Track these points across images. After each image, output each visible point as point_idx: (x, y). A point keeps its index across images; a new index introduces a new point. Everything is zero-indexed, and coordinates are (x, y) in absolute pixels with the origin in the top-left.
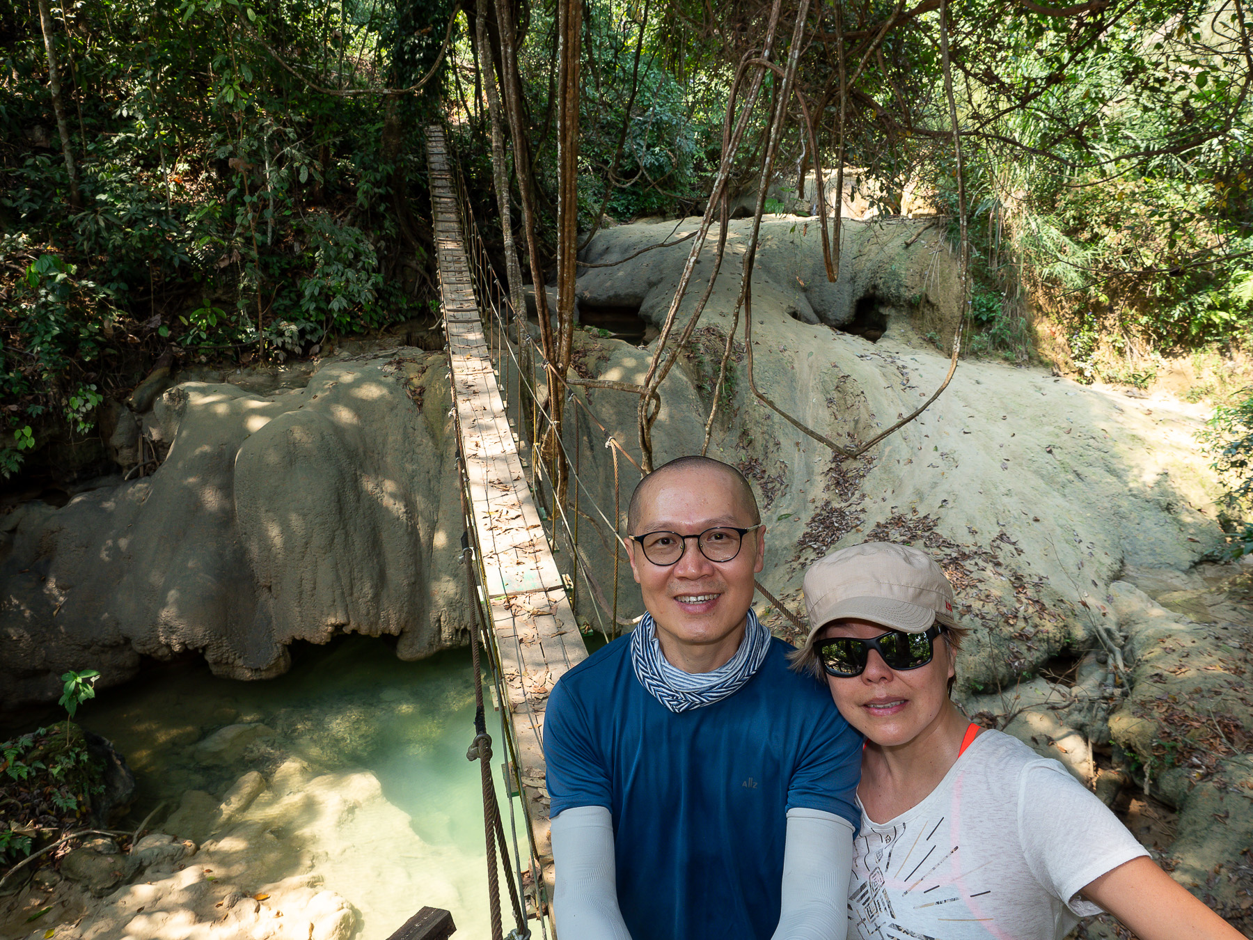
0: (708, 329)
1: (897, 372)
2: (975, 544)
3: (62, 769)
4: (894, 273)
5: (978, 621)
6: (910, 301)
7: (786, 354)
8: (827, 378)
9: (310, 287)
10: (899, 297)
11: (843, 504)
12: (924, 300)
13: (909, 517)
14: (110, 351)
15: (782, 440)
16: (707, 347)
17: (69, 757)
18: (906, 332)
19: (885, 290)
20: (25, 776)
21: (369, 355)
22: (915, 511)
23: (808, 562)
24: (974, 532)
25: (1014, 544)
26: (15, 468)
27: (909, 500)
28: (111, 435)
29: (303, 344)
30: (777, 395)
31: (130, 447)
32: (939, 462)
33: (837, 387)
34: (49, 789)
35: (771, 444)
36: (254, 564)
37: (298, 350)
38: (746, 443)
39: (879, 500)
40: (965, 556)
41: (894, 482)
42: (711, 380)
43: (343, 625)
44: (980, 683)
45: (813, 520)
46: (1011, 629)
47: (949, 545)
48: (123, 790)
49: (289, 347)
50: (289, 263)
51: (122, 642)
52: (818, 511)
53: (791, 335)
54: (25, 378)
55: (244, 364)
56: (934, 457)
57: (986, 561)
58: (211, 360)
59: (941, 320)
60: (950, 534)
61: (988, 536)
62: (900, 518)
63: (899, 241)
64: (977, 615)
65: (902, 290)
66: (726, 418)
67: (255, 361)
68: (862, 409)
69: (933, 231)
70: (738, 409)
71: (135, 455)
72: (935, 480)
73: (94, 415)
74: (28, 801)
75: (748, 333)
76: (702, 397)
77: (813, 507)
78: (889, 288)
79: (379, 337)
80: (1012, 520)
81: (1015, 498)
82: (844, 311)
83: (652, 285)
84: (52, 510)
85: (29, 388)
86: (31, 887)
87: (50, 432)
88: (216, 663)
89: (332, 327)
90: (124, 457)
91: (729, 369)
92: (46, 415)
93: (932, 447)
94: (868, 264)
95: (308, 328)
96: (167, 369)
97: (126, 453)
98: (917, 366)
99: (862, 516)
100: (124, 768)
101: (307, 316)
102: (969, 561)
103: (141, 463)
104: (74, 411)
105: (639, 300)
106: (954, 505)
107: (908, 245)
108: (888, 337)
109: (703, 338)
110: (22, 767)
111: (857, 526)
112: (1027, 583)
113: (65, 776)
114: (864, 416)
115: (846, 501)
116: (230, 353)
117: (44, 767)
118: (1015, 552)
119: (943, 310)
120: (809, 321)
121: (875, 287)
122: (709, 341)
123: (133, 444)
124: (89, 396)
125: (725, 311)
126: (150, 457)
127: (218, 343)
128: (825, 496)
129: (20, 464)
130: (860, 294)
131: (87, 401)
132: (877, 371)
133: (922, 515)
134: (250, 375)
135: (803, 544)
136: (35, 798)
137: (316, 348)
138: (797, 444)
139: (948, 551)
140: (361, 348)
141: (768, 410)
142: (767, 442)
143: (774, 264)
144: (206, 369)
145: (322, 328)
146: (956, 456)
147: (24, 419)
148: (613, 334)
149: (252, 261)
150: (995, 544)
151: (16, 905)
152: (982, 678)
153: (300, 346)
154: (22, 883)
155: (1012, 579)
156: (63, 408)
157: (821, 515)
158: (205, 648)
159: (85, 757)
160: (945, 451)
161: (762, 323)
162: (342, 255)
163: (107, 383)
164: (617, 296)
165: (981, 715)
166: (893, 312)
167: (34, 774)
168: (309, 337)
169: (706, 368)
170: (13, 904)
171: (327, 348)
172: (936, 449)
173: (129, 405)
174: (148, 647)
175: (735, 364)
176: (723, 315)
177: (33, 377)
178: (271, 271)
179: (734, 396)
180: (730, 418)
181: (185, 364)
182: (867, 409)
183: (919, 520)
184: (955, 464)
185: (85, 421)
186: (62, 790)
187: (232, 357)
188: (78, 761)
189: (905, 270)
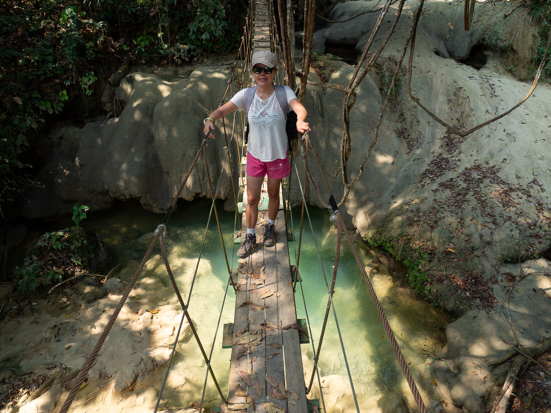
0: (389, 58)
1: (489, 87)
2: (519, 184)
3: (76, 246)
4: (495, 32)
5: (514, 225)
6: (502, 48)
7: (429, 74)
8: (450, 88)
9: (192, 27)
10: (496, 46)
11: (449, 156)
12: (510, 48)
13: (484, 166)
14: (100, 56)
15: (421, 120)
16: (388, 68)
17: (79, 242)
18: (497, 65)
19: (489, 41)
20: (60, 248)
21: (220, 63)
22: (487, 163)
23: (426, 184)
24: (518, 177)
25: (541, 186)
26: (60, 109)
27: (485, 157)
28: (102, 96)
29: (190, 56)
30: (422, 96)
31: (110, 102)
32: (505, 138)
33: (455, 93)
34: (70, 254)
35: (415, 121)
36: (161, 162)
37: (187, 59)
38: (402, 119)
39: (469, 155)
40: (511, 190)
41: (478, 146)
42: (388, 85)
43: (199, 193)
44: (510, 258)
45: (432, 163)
46: (532, 231)
47: (504, 183)
48: (103, 257)
49: (183, 57)
50: (184, 15)
51: (106, 191)
52: (435, 158)
53: (433, 64)
54: (63, 67)
55: (162, 65)
56: (502, 135)
57: (523, 193)
58: (147, 62)
59: (518, 59)
60: (505, 177)
61: (526, 180)
62: (479, 166)
63: (501, 14)
64: (514, 222)
65: (499, 41)
66: (393, 106)
67: (167, 64)
68: (467, 106)
69: (522, 9)
70: (400, 102)
71: (112, 107)
72: (501, 147)
73: (93, 86)
74: (62, 259)
75: (411, 60)
76: (382, 94)
77: (433, 156)
78: (491, 40)
79: (226, 54)
80: (541, 173)
81: (545, 161)
82: (464, 51)
83: (363, 33)
84: (77, 130)
85: (65, 72)
86: (62, 295)
87: (74, 93)
88: (145, 205)
89: (204, 49)
90: (108, 107)
91: (398, 81)
92: (72, 85)
93: (503, 129)
94: (482, 27)
95: (192, 48)
96: (127, 66)
97: (108, 105)
98: (501, 84)
99: (458, 163)
100: (103, 247)
101: (192, 42)
102: (513, 193)
103: (115, 110)
104: (84, 84)
105: (356, 41)
106: (510, 162)
107: (506, 16)
108: (486, 67)
109: (386, 63)
110: (59, 244)
111: (455, 168)
112: (545, 207)
113: (77, 249)
114: (467, 110)
115: (451, 154)
116: (156, 59)
117: (68, 245)
118: (540, 190)
119: (520, 54)
120: (444, 57)
121: (484, 39)
122: (389, 65)
123: (111, 101)
124: (91, 77)
125: (400, 49)
126: (119, 108)
127: (151, 54)
128: (440, 151)
129: (62, 107)
130: (475, 43)
131: (90, 79)
132: (478, 86)
133: (491, 165)
134: (165, 71)
135: (424, 175)
136: (64, 258)
137: (196, 59)
138: (429, 122)
139: (503, 186)
140: (218, 60)
141: (415, 104)
142: (413, 120)
143: (429, 25)
144: (145, 67)
145: (199, 49)
146: (515, 135)
147: (63, 87)
148: (341, 59)
149: (165, 12)
150: (530, 185)
151: (56, 301)
152: (511, 255)
153: (188, 57)
154: (59, 293)
155: (537, 205)
156: (79, 82)
157: (436, 160)
158: (139, 198)
159: (85, 242)
160: (510, 132)
161: (419, 56)
162: (208, 11)
163: (100, 72)
164: (345, 39)
165: (508, 274)
166: (491, 54)
167: (64, 247)
168: (192, 53)
169: (386, 79)
170: (55, 300)
171: (201, 59)
172: (505, 130)
173: (109, 83)
174: (116, 195)
175: (401, 78)
176: (398, 51)
177: (66, 66)
178: (176, 19)
179: (399, 95)
180: (395, 106)
181: (135, 64)
182: (469, 107)
183: (489, 168)
184: (514, 140)
185: (89, 89)
186: (76, 255)
187: (157, 61)
188: (82, 244)
189: (502, 31)
